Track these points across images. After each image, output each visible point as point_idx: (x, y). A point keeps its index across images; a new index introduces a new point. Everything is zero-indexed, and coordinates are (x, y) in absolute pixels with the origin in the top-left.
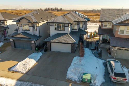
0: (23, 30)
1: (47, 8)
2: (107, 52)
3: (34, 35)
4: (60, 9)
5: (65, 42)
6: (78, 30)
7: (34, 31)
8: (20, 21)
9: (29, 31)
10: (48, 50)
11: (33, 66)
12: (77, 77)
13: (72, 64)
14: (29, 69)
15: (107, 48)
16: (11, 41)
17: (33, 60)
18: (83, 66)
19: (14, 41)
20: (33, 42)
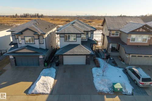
0: (25, 44)
1: (24, 14)
2: (120, 60)
3: (40, 49)
4: (41, 15)
5: (81, 54)
6: (87, 40)
7: (40, 44)
8: (23, 33)
9: (35, 44)
10: (60, 65)
11: (54, 84)
12: (108, 89)
13: (95, 76)
14: (51, 88)
15: (117, 56)
16: (10, 58)
17: (50, 77)
18: (106, 76)
19: (14, 58)
20: (41, 57)
